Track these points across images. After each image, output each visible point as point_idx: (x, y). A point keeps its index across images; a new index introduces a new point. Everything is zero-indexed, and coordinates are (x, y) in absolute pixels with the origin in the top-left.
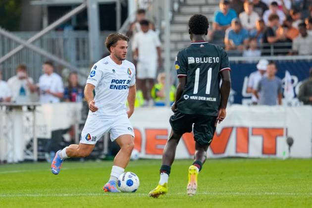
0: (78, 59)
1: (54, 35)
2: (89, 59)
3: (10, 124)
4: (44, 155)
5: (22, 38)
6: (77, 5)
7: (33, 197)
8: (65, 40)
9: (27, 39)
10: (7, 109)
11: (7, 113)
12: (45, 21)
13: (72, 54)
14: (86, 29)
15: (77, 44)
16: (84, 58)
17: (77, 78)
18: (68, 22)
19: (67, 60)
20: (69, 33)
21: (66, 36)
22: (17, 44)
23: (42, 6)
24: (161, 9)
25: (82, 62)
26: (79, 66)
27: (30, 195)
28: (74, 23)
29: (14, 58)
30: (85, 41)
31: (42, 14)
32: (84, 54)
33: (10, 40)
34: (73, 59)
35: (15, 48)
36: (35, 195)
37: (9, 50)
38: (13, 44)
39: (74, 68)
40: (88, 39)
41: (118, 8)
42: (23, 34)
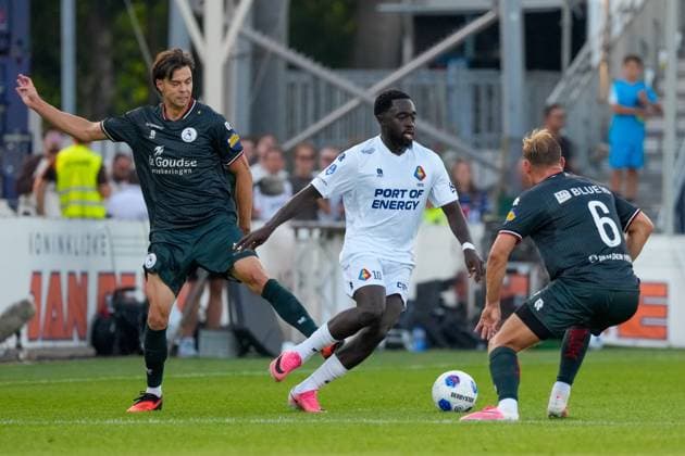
0: (477, 130)
1: (426, 78)
2: (500, 130)
3: (328, 267)
4: (399, 336)
5: (358, 84)
6: (478, 14)
7: (377, 426)
8: (449, 89)
9: (368, 86)
10: (321, 235)
11: (322, 245)
12: (408, 49)
13: (465, 119)
14: (496, 65)
15: (477, 99)
16: (490, 129)
17: (470, 170)
18: (458, 50)
19: (452, 132)
20: (458, 73)
21: (452, 81)
22: (348, 96)
23: (401, 15)
24: (658, 26)
25: (486, 136)
26: (477, 146)
27: (371, 421)
28: (470, 51)
29: (338, 127)
30: (492, 92)
31: (403, 33)
32: (490, 120)
33: (331, 87)
34: (467, 131)
35: (342, 104)
36: (381, 422)
37: (330, 108)
38: (338, 96)
39: (468, 149)
40: (499, 86)
41: (566, 21)
42: (359, 75)
